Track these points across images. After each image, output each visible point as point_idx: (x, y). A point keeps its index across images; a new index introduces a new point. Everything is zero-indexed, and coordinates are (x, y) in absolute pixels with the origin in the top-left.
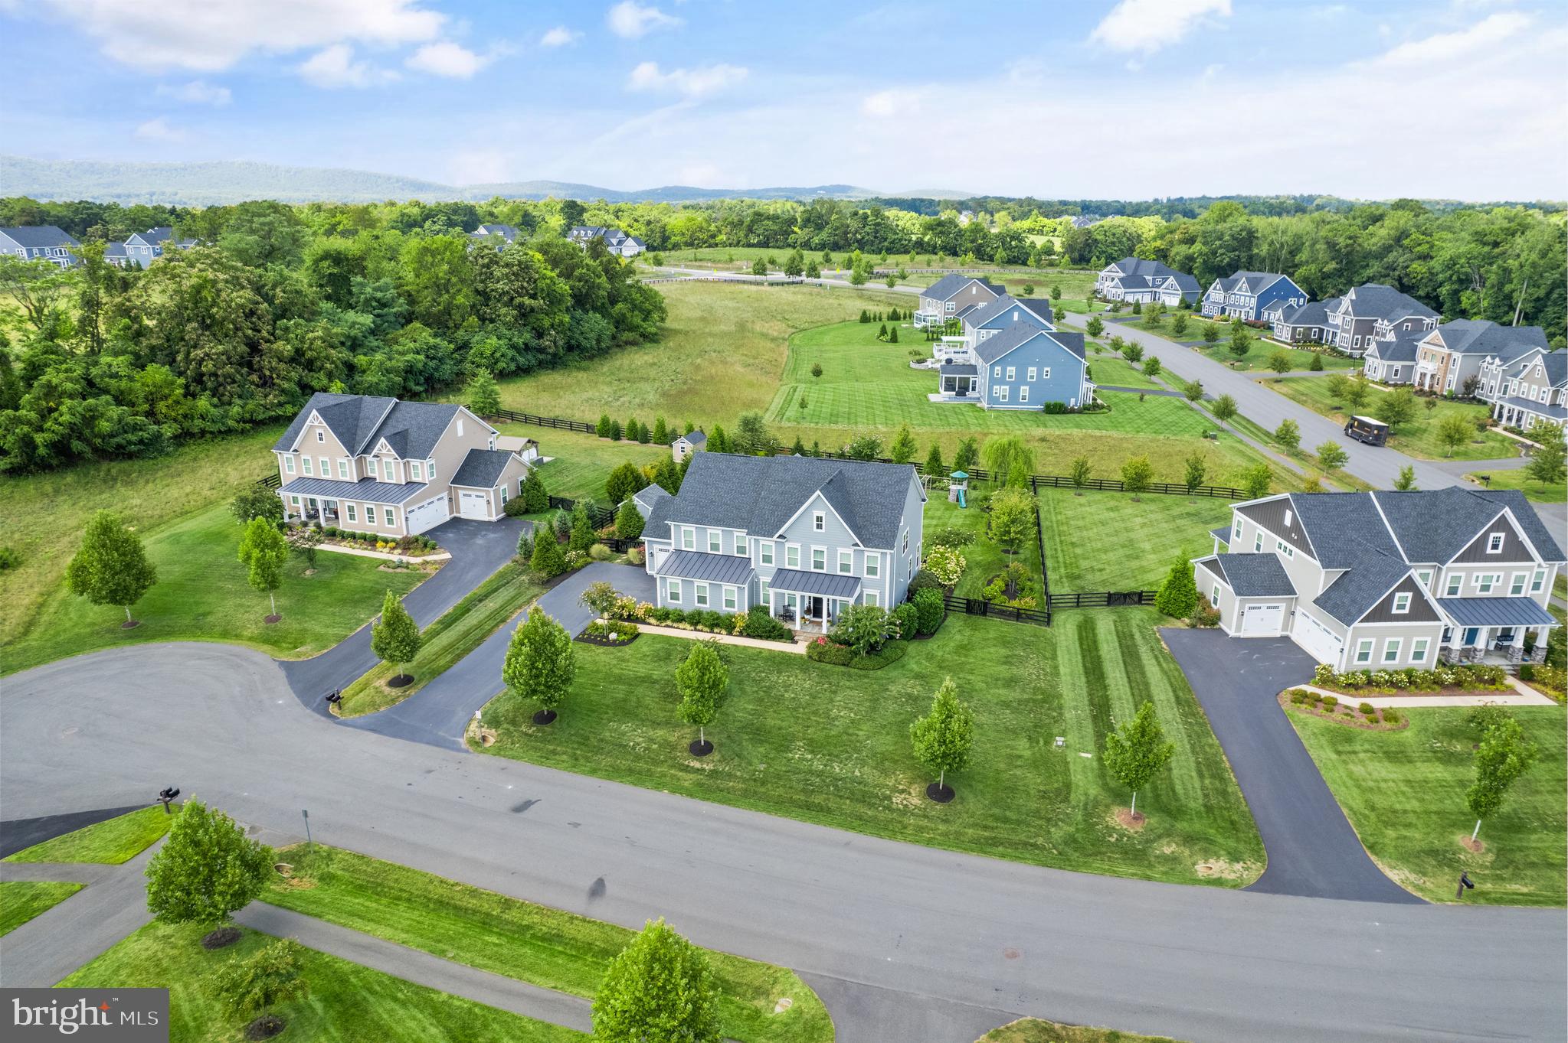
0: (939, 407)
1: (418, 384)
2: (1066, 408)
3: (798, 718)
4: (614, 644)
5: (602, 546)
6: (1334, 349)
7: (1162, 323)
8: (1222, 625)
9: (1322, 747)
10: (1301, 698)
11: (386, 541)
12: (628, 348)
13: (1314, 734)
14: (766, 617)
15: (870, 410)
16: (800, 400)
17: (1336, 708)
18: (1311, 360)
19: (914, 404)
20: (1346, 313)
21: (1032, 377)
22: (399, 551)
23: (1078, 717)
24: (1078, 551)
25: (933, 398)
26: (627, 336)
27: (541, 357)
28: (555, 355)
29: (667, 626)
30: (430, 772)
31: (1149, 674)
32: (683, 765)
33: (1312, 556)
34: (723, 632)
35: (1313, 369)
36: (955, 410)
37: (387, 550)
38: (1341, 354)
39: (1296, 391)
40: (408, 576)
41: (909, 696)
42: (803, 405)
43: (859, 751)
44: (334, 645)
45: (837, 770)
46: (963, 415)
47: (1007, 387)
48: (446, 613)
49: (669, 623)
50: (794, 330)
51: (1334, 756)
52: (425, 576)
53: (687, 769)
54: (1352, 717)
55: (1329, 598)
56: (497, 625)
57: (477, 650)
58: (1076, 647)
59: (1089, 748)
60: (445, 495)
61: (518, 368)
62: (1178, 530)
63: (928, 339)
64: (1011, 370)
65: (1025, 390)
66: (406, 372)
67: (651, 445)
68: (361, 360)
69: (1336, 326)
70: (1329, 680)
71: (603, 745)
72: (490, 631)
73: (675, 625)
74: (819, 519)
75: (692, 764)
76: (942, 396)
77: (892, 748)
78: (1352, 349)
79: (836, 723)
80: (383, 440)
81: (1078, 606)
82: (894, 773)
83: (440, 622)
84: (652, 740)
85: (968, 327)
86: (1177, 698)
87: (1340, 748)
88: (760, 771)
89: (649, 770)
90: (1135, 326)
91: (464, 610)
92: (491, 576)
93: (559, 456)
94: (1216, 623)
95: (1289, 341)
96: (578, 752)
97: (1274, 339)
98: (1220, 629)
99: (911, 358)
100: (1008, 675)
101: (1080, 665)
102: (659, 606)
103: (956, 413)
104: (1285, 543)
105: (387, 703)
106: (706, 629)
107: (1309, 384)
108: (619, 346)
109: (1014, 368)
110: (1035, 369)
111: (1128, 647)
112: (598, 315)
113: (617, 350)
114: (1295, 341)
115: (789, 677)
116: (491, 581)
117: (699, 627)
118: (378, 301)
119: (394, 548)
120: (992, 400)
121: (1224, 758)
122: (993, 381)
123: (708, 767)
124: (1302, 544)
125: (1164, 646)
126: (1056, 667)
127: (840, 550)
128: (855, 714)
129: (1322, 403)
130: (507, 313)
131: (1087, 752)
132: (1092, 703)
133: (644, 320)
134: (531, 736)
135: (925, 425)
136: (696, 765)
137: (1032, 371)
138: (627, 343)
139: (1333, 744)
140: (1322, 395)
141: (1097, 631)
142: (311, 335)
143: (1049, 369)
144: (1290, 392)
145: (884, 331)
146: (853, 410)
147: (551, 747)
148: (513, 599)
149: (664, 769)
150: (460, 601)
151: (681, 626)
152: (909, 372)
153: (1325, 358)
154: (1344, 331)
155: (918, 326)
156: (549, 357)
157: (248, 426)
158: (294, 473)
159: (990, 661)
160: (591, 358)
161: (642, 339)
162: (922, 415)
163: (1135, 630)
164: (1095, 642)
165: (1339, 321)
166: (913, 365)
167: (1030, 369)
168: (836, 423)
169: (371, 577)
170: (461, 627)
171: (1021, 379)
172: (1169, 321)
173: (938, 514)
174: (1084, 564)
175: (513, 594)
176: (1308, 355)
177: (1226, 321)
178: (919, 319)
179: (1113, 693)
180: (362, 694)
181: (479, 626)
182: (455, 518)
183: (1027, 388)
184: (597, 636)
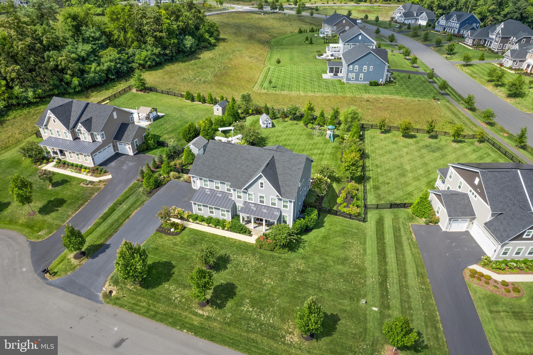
0: (326, 81)
1: (113, 75)
2: (378, 84)
3: (248, 285)
4: (172, 234)
5: (175, 173)
6: (490, 49)
7: (419, 34)
8: (439, 224)
9: (483, 308)
10: (474, 274)
11: (86, 168)
12: (203, 49)
13: (480, 298)
14: (239, 224)
15: (298, 83)
16: (269, 80)
17: (490, 281)
18: (480, 56)
19: (316, 80)
20: (498, 33)
21: (365, 70)
22: (90, 174)
23: (373, 282)
24: (379, 170)
25: (325, 76)
26: (203, 44)
27: (166, 57)
28: (172, 56)
29: (197, 223)
30: (82, 318)
31: (406, 256)
32: (194, 312)
33: (487, 203)
34: (221, 228)
35: (480, 60)
36: (333, 83)
37: (85, 173)
38: (493, 51)
39: (473, 71)
40: (92, 189)
41: (299, 270)
42: (270, 82)
43: (273, 306)
44: (55, 232)
45: (262, 318)
46: (336, 86)
47: (354, 74)
48: (104, 212)
49: (198, 222)
50: (271, 38)
51: (489, 314)
52: (99, 189)
53: (196, 314)
54: (498, 288)
55: (492, 224)
56: (125, 220)
57: (115, 235)
58: (374, 237)
59: (377, 305)
60: (111, 144)
61: (156, 63)
62: (422, 157)
63: (325, 43)
64: (357, 67)
65: (362, 75)
66: (107, 71)
67: (206, 104)
68: (87, 67)
69: (492, 39)
70: (488, 263)
71: (161, 298)
72: (122, 223)
73: (200, 223)
74: (262, 184)
75: (199, 312)
76: (328, 76)
77: (288, 305)
78: (498, 49)
79: (265, 288)
80: (80, 124)
81: (377, 209)
82: (288, 321)
83: (102, 218)
84: (182, 297)
85: (340, 41)
86: (418, 271)
87: (492, 309)
88: (228, 318)
89: (180, 314)
90: (407, 35)
91: (112, 210)
92: (126, 189)
93: (167, 113)
94: (437, 223)
95: (471, 45)
96: (151, 302)
97: (465, 44)
98: (439, 226)
99: (317, 54)
100: (343, 256)
101: (376, 248)
102: (194, 213)
103: (333, 85)
104: (473, 191)
105: (72, 270)
106: (213, 226)
107: (478, 68)
108: (199, 49)
109: (358, 66)
110: (366, 67)
111: (397, 237)
112: (190, 37)
113: (198, 50)
114: (473, 45)
115: (246, 258)
116: (126, 192)
117: (210, 225)
118: (93, 37)
119: (89, 172)
120: (348, 79)
121: (438, 314)
122: (349, 71)
123: (206, 314)
124: (482, 195)
125: (414, 236)
126: (365, 250)
127: (271, 197)
128: (274, 283)
129: (483, 78)
130: (150, 40)
131: (376, 307)
132: (380, 275)
133: (210, 37)
134: (131, 291)
135: (320, 92)
136: (200, 312)
137: (365, 67)
138: (203, 47)
139: (488, 305)
140: (484, 74)
141: (384, 226)
142: (60, 58)
143: (372, 67)
144: (470, 72)
145: (307, 39)
146: (291, 83)
147: (139, 298)
148: (135, 203)
149: (186, 313)
150: (111, 205)
151: (203, 223)
152: (316, 60)
153: (486, 54)
154: (496, 41)
155: (321, 36)
156: (170, 58)
157: (38, 100)
158: (47, 135)
159: (336, 246)
160: (187, 56)
161: (209, 45)
162: (319, 86)
163: (401, 226)
164: (383, 233)
165: (494, 37)
166: (318, 57)
167: (364, 66)
168: (283, 90)
169: (76, 190)
170: (110, 220)
171: (360, 71)
172: (423, 33)
173: (321, 146)
174: (381, 179)
175: (134, 200)
176: (479, 53)
177: (445, 33)
178: (321, 33)
179: (389, 268)
180: (61, 264)
181: (117, 220)
182: (117, 153)
183: (363, 74)
184: (166, 229)
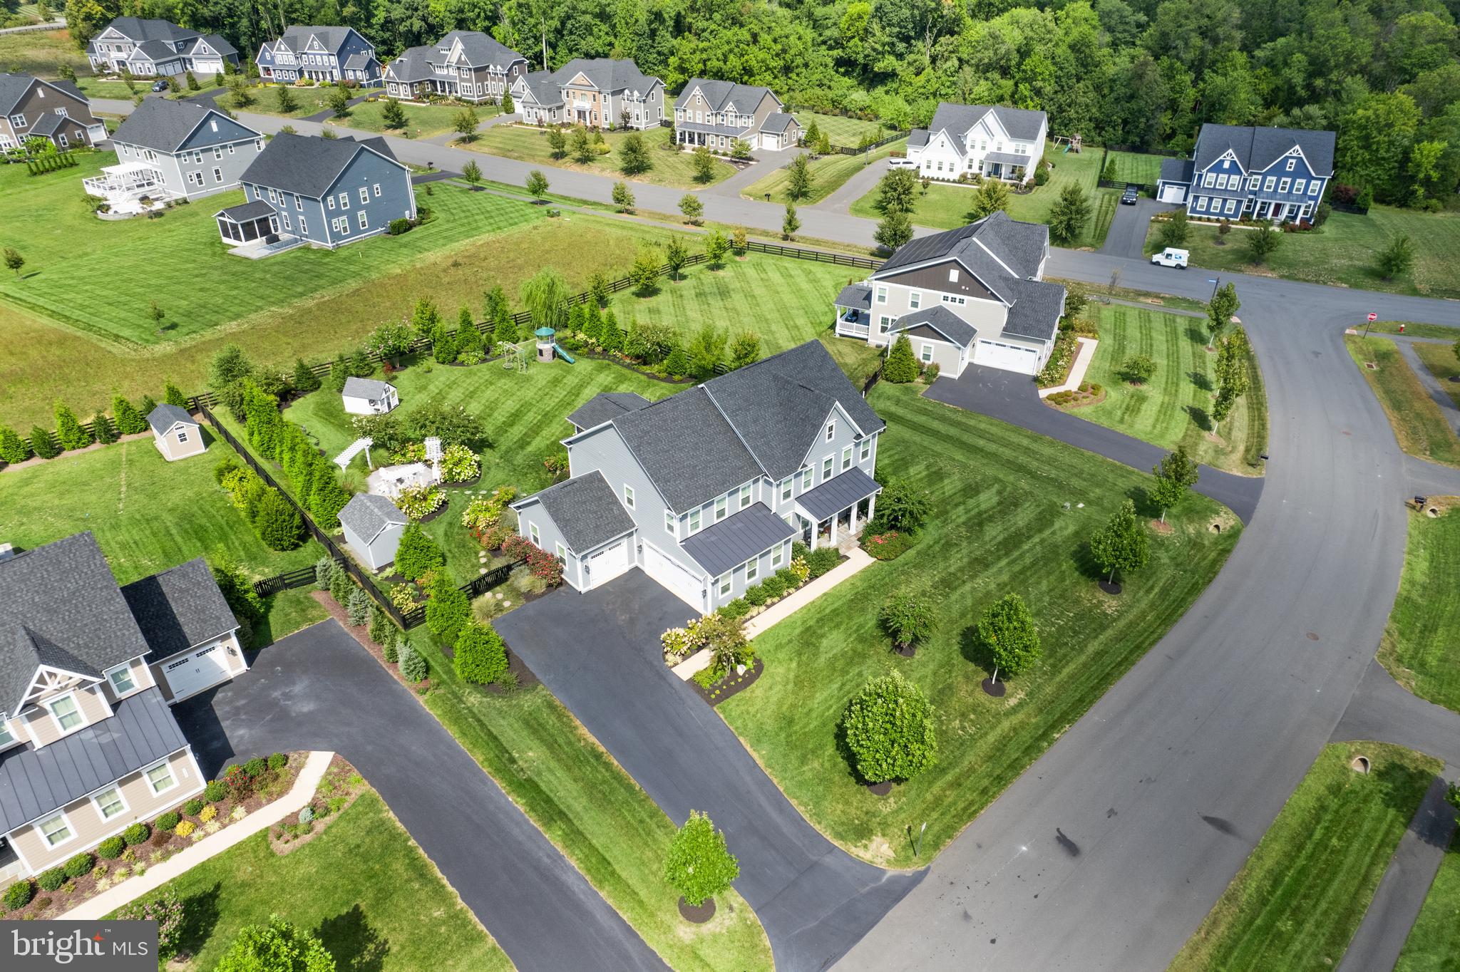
2: (404, 225)
4: (752, 676)
6: (460, 100)
8: (942, 373)
20: (461, 62)
21: (365, 199)
22: (239, 810)
32: (1008, 710)
34: (791, 590)
47: (345, 217)
52: (369, 802)
53: (1015, 710)
64: (344, 197)
65: (362, 216)
69: (450, 76)
73: (747, 616)
74: (831, 428)
91: (528, 787)
94: (937, 374)
95: (411, 98)
98: (941, 377)
102: (713, 609)
104: (952, 295)
106: (776, 599)
107: (497, 139)
109: (345, 194)
110: (365, 189)
114: (417, 96)
117: (768, 602)
119: (226, 809)
120: (334, 236)
122: (330, 215)
123: (1022, 695)
124: (976, 292)
127: (844, 449)
134: (901, 809)
136: (1013, 702)
137: (363, 192)
143: (378, 186)
151: (752, 613)
165: (449, 71)
167: (361, 190)
171: (356, 204)
175: (519, 725)
177: (312, 85)
181: (591, 785)
183: (363, 212)
184: (726, 683)
